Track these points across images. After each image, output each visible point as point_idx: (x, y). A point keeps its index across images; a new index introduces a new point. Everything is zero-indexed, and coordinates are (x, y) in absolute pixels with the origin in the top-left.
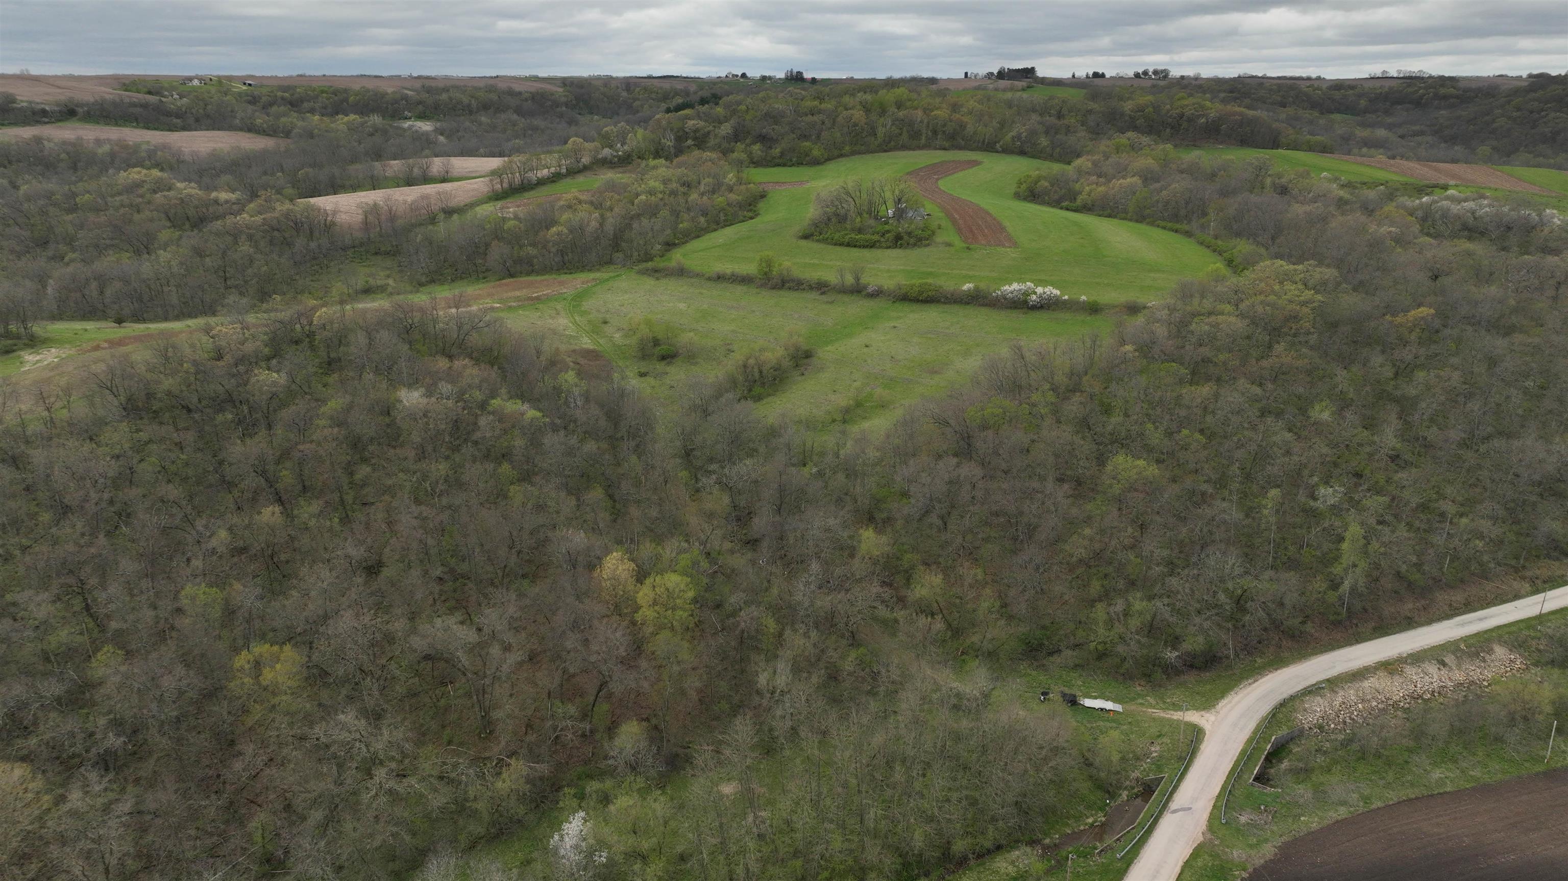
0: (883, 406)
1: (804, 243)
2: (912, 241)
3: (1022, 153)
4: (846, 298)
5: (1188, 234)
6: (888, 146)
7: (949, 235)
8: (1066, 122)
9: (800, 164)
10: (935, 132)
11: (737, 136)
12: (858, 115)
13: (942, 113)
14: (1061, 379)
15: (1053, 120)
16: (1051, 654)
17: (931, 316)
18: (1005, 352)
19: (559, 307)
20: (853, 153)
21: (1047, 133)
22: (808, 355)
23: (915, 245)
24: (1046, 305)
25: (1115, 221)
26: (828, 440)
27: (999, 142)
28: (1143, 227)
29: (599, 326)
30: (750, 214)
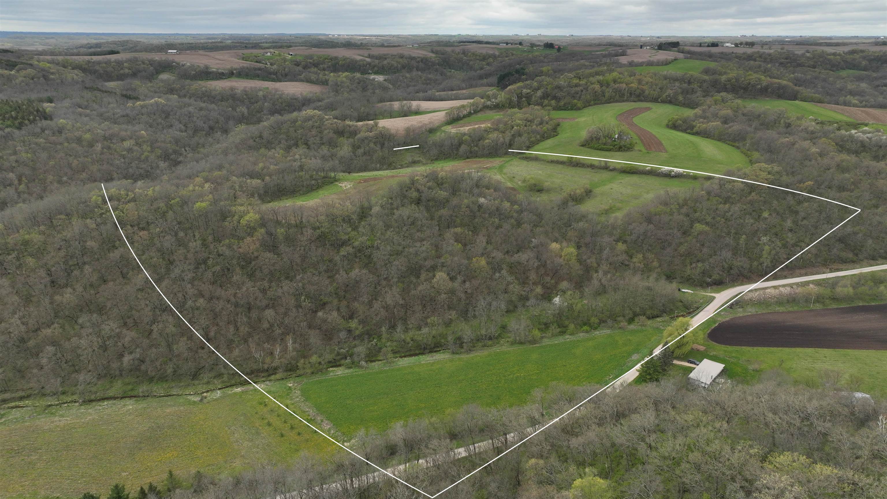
0: (619, 209)
1: (582, 148)
2: (626, 149)
3: (670, 102)
4: (602, 171)
5: (738, 148)
6: (610, 101)
7: (640, 146)
8: (692, 86)
9: (572, 109)
10: (631, 94)
11: (545, 96)
12: (597, 87)
13: (634, 85)
14: (681, 201)
15: (685, 86)
16: (673, 279)
17: (635, 179)
18: (662, 192)
19: (496, 171)
20: (595, 104)
21: (682, 93)
22: (590, 191)
23: (627, 151)
24: (678, 176)
25: (709, 140)
26: (603, 219)
27: (660, 98)
28: (719, 144)
29: (512, 179)
30: (555, 134)
